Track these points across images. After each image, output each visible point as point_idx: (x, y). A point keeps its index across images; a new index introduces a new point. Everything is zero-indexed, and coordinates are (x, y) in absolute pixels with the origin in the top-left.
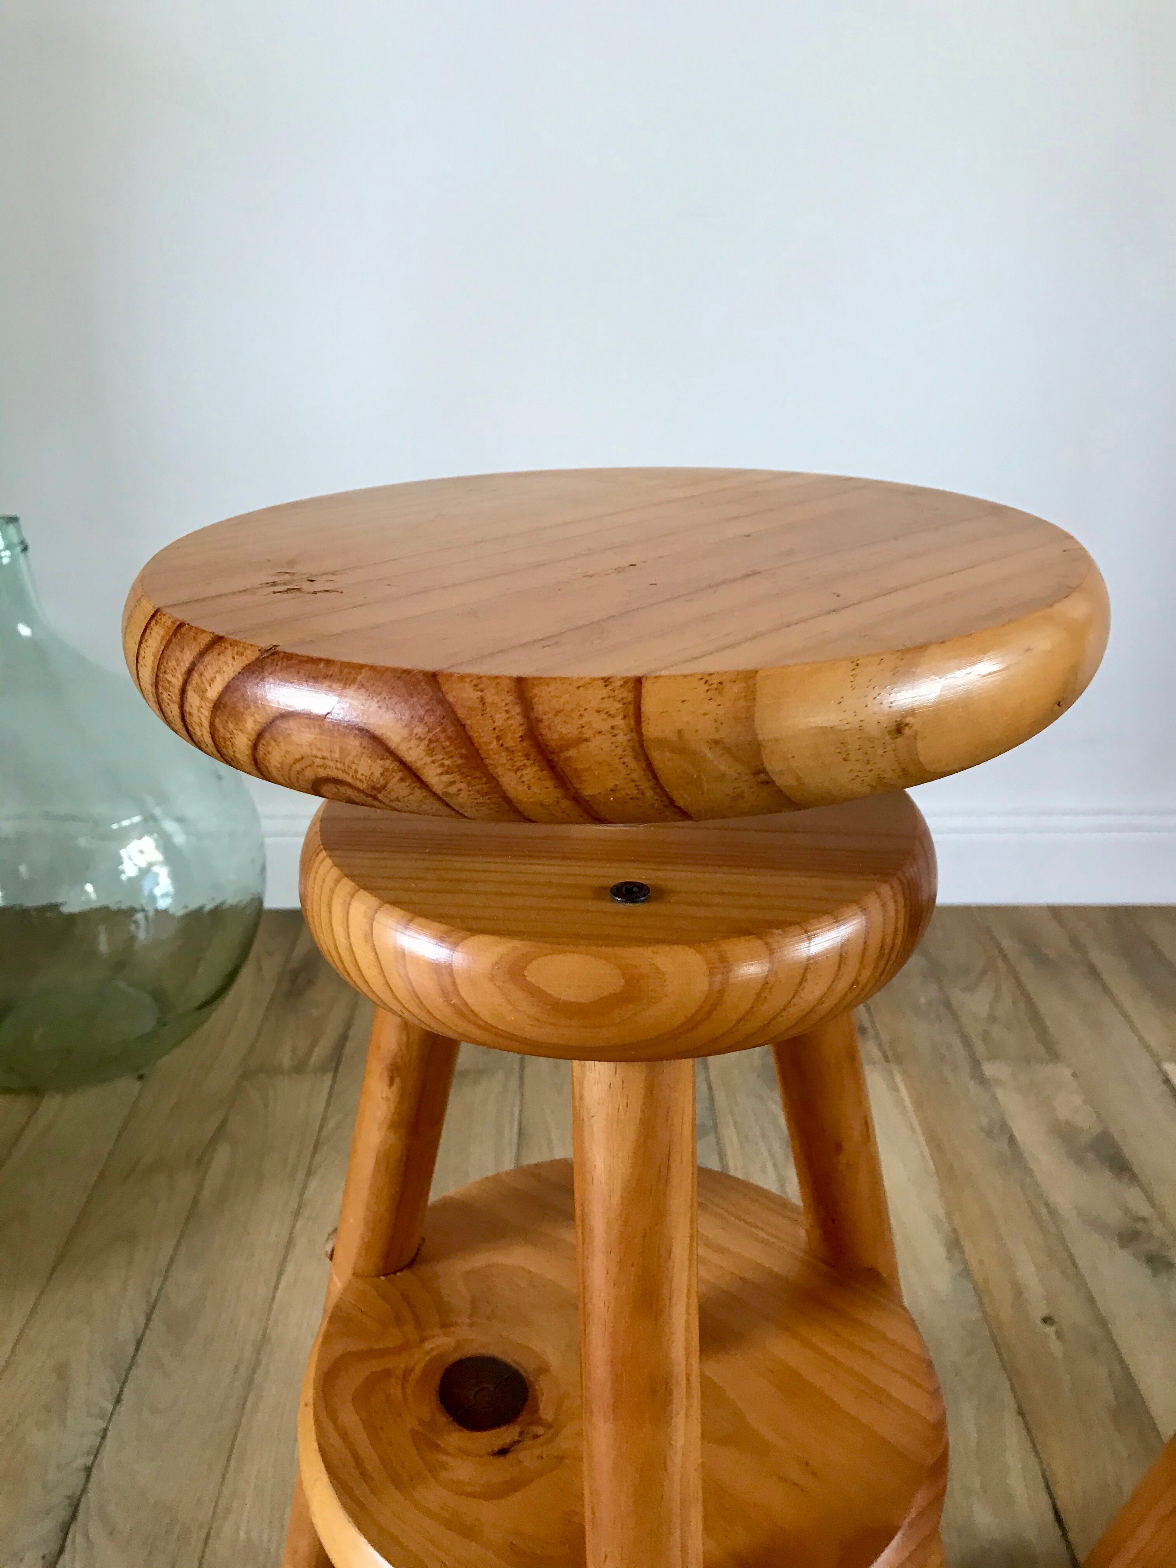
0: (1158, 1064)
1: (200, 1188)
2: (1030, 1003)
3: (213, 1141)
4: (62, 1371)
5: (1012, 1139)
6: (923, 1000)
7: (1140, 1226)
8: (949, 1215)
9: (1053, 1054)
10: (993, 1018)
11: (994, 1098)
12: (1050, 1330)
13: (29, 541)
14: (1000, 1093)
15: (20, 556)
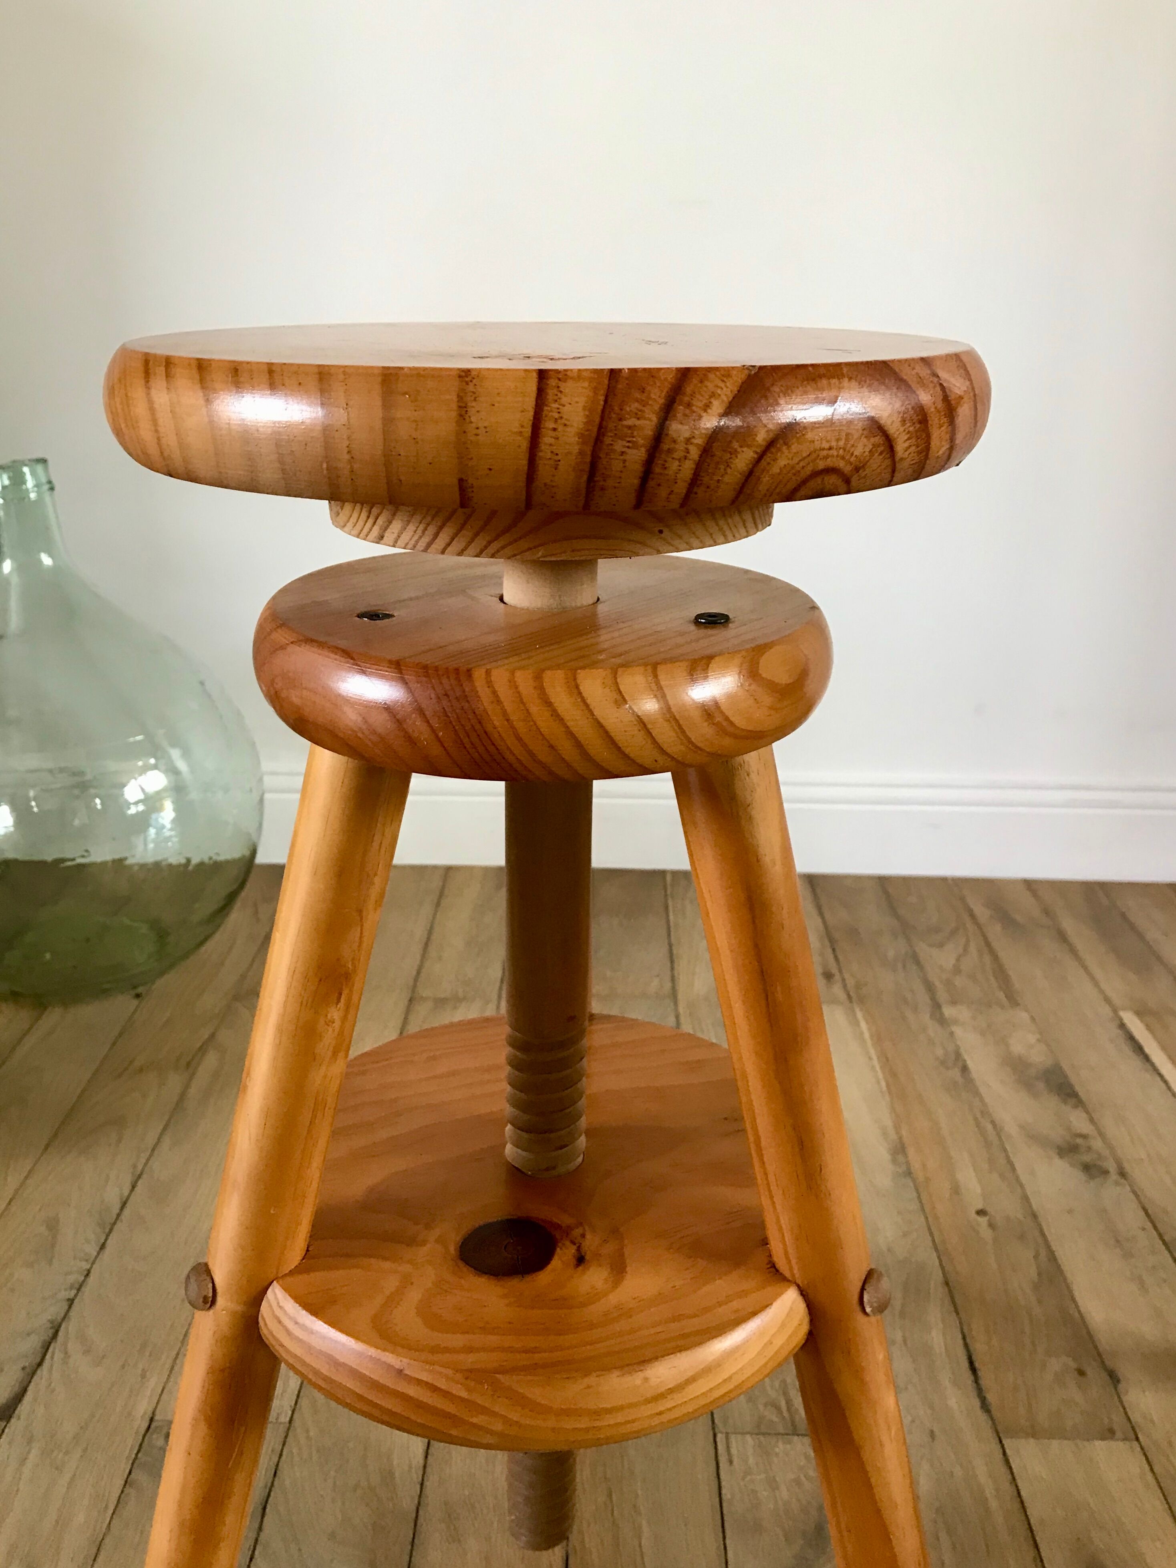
0: (1115, 1011)
1: (187, 1086)
2: (995, 958)
3: (202, 1050)
4: (53, 1225)
5: (965, 1069)
6: (891, 954)
7: (1079, 1141)
8: (897, 1128)
9: (1013, 1000)
10: (957, 970)
11: (952, 1034)
12: (983, 1220)
13: (54, 481)
14: (958, 1031)
15: (48, 496)
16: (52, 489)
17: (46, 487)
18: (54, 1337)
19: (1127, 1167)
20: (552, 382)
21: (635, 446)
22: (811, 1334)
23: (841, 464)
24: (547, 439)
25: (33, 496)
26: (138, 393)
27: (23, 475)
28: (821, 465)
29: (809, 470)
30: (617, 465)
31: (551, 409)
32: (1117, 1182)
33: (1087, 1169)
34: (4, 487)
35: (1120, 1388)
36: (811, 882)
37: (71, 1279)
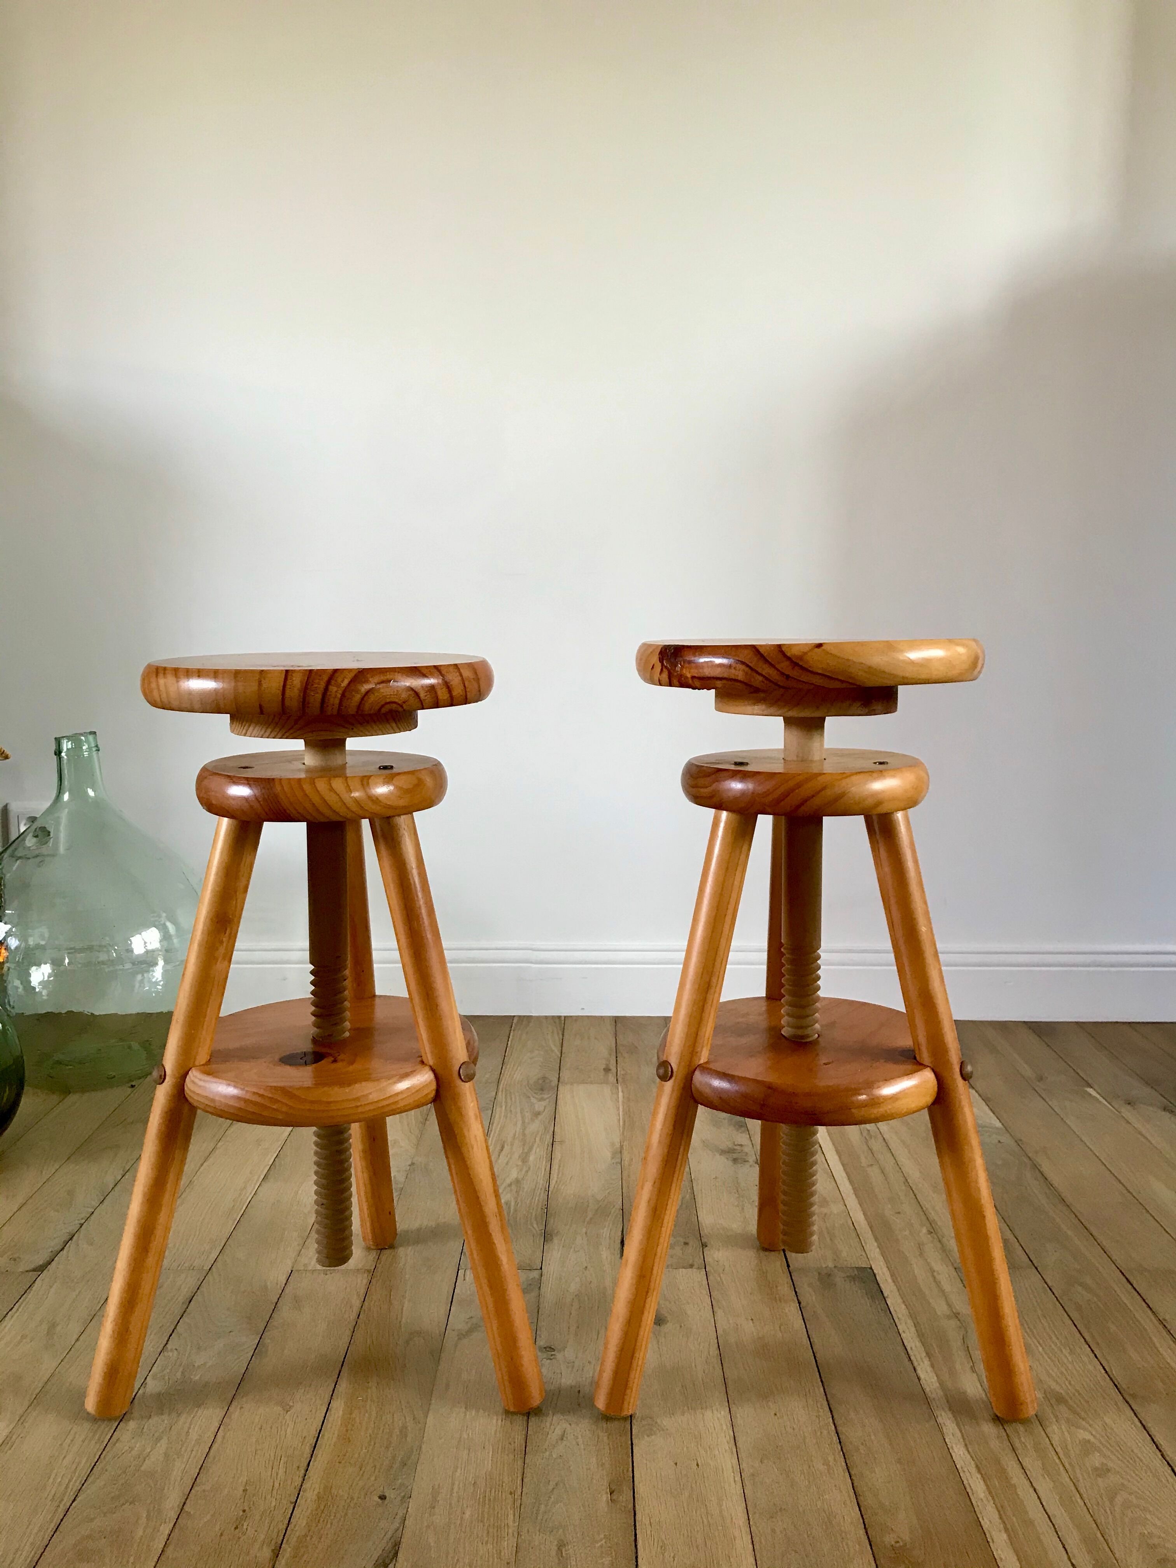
13: (100, 746)
15: (94, 753)
16: (99, 750)
17: (94, 749)
18: (71, 1239)
20: (290, 674)
21: (318, 693)
22: (438, 1091)
23: (397, 701)
24: (288, 691)
25: (86, 755)
26: (153, 679)
27: (81, 741)
28: (388, 700)
29: (383, 703)
30: (312, 700)
31: (289, 682)
32: (751, 1166)
33: (735, 1160)
34: (67, 749)
35: (706, 1249)
36: (616, 1020)
37: (83, 1215)
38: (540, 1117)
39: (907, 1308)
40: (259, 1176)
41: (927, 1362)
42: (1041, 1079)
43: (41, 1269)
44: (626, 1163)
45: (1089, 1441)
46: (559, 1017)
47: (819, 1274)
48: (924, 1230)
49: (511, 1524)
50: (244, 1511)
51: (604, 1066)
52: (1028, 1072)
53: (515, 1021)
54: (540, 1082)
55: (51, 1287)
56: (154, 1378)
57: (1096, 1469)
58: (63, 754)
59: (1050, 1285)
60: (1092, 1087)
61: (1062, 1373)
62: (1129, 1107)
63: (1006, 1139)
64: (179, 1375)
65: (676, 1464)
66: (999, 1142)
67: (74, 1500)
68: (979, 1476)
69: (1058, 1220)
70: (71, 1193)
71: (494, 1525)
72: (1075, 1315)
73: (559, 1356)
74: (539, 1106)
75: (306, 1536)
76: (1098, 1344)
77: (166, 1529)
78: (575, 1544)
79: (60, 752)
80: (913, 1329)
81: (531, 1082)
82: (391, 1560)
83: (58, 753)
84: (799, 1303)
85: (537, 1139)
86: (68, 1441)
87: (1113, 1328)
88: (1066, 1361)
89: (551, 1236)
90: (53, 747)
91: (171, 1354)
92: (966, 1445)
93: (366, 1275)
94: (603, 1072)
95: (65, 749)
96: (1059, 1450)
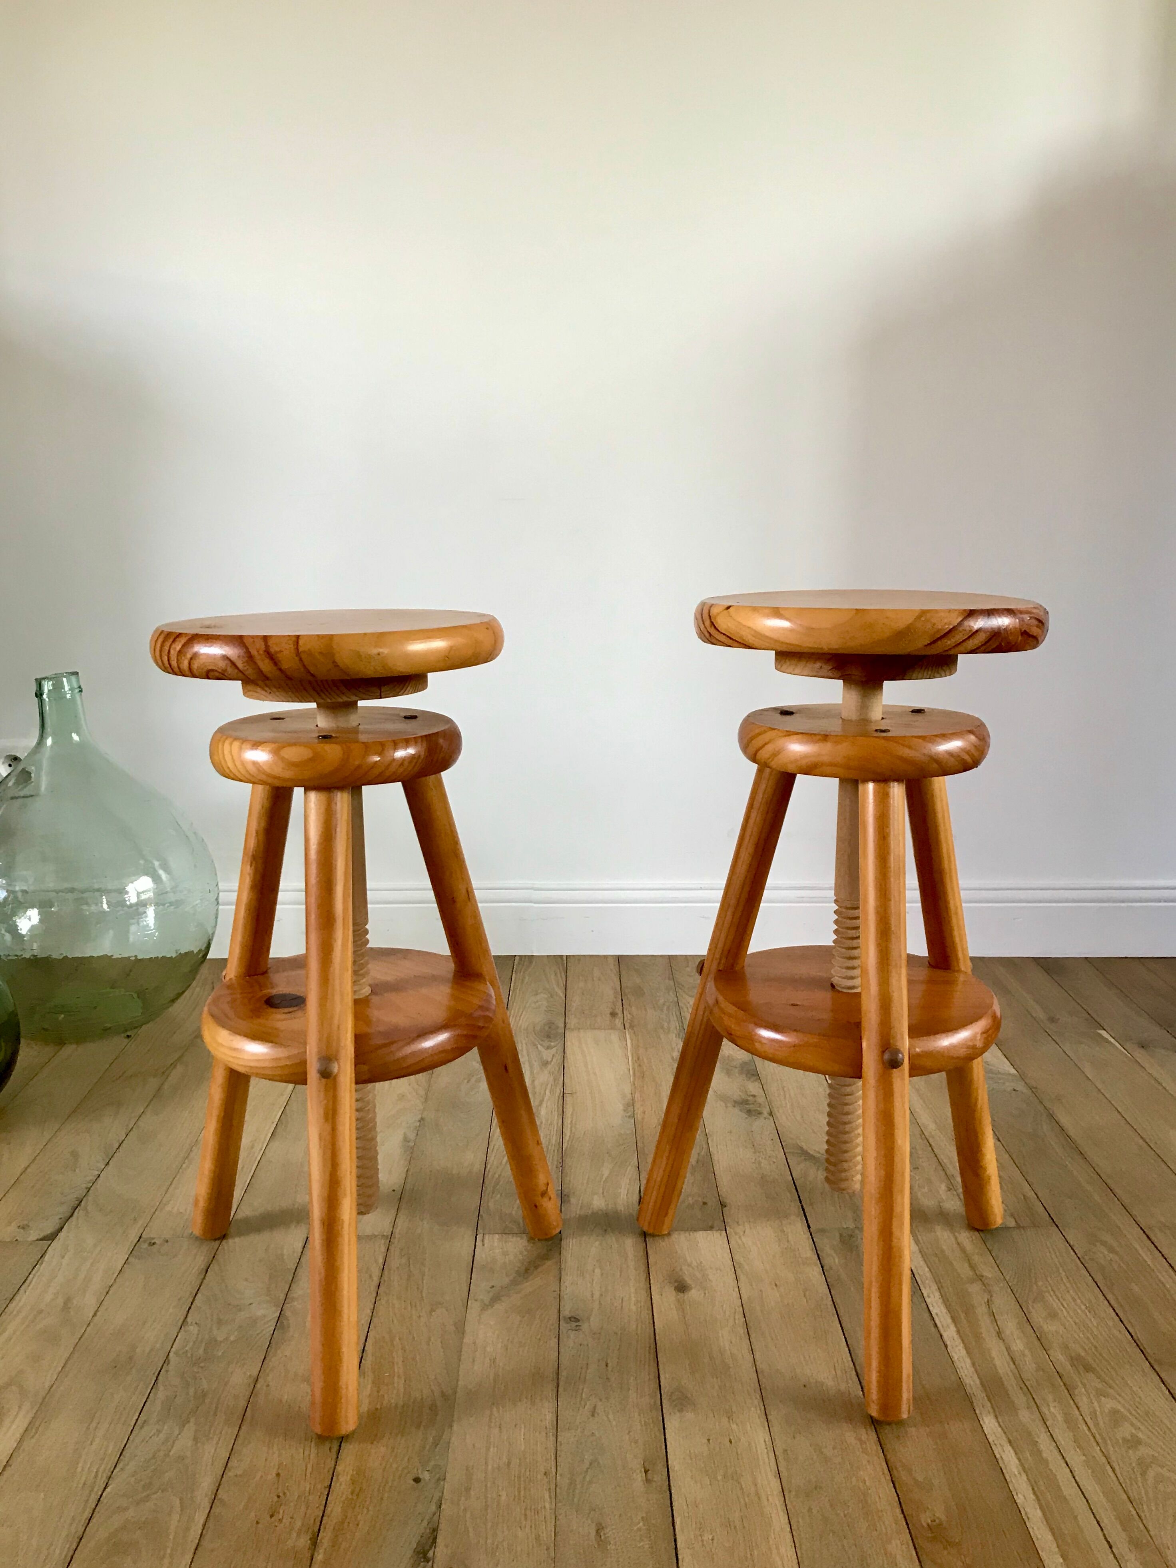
1: (162, 1084)
3: (173, 1065)
7: (751, 1098)
8: (633, 1092)
13: (82, 687)
15: (78, 696)
16: (81, 691)
17: (77, 690)
18: (79, 1205)
19: (775, 1110)
25: (68, 696)
27: (62, 682)
32: (765, 1118)
33: (749, 1112)
34: (49, 691)
35: (725, 1209)
36: (619, 959)
37: (88, 1179)
38: (550, 1067)
39: (930, 1270)
40: (267, 1135)
41: (953, 1328)
42: (1052, 1020)
43: (52, 1237)
44: (639, 1116)
45: (1118, 1411)
46: (561, 957)
47: (841, 1235)
48: (943, 1187)
49: (547, 1505)
50: (279, 1497)
51: (608, 1011)
52: (1041, 1015)
53: (517, 959)
54: (547, 1028)
55: (63, 1257)
56: (176, 1353)
57: (1125, 1440)
58: (45, 696)
59: (1072, 1243)
60: (1105, 1030)
61: (1088, 1338)
62: (1142, 1051)
63: (1020, 1087)
64: (201, 1351)
65: (709, 1440)
66: (1014, 1090)
67: (105, 1488)
68: (1010, 1448)
69: (1075, 1173)
70: (75, 1155)
71: (531, 1508)
72: (1098, 1278)
73: (585, 1326)
74: (547, 1055)
75: (343, 1522)
76: (1121, 1306)
77: (200, 1518)
78: (614, 1527)
79: (42, 695)
80: (937, 1294)
81: (538, 1028)
82: (431, 1548)
83: (39, 694)
84: (822, 1267)
85: (548, 1092)
86: (94, 1425)
87: (1136, 1289)
88: (1090, 1325)
89: (568, 1196)
90: (34, 688)
91: (191, 1328)
92: (996, 1417)
93: (383, 1241)
94: (608, 1015)
95: (46, 691)
96: (1088, 1420)
